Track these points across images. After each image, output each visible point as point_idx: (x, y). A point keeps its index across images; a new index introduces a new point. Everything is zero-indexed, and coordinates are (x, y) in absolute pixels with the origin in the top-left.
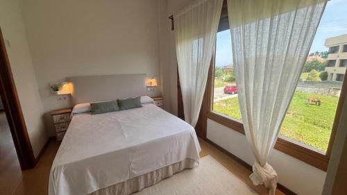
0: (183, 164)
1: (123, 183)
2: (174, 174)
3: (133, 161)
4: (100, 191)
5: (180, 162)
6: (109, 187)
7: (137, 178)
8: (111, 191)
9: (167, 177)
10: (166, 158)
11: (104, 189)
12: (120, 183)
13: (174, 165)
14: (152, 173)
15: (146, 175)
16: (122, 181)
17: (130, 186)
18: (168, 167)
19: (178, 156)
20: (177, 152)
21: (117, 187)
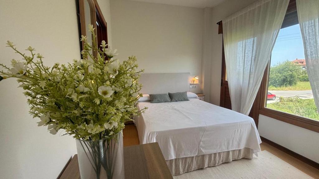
0: (242, 152)
1: (193, 157)
2: (233, 161)
3: (202, 139)
4: (176, 159)
5: (240, 150)
6: (183, 158)
7: (203, 156)
8: (183, 162)
9: (226, 162)
10: (228, 143)
11: (179, 159)
12: (190, 157)
13: (234, 151)
14: (215, 154)
15: (210, 155)
16: (192, 156)
17: (197, 162)
18: (228, 152)
19: (239, 145)
20: (238, 140)
21: (188, 160)
